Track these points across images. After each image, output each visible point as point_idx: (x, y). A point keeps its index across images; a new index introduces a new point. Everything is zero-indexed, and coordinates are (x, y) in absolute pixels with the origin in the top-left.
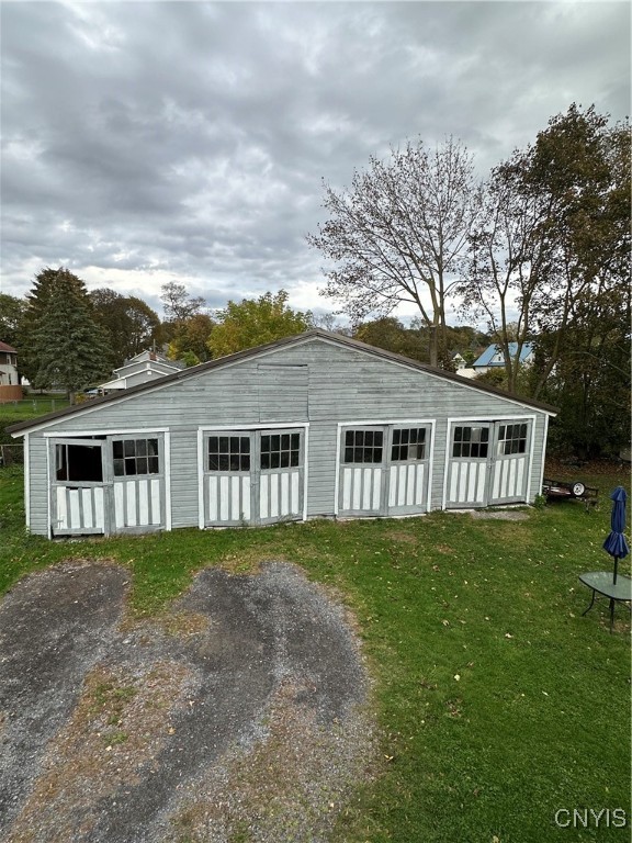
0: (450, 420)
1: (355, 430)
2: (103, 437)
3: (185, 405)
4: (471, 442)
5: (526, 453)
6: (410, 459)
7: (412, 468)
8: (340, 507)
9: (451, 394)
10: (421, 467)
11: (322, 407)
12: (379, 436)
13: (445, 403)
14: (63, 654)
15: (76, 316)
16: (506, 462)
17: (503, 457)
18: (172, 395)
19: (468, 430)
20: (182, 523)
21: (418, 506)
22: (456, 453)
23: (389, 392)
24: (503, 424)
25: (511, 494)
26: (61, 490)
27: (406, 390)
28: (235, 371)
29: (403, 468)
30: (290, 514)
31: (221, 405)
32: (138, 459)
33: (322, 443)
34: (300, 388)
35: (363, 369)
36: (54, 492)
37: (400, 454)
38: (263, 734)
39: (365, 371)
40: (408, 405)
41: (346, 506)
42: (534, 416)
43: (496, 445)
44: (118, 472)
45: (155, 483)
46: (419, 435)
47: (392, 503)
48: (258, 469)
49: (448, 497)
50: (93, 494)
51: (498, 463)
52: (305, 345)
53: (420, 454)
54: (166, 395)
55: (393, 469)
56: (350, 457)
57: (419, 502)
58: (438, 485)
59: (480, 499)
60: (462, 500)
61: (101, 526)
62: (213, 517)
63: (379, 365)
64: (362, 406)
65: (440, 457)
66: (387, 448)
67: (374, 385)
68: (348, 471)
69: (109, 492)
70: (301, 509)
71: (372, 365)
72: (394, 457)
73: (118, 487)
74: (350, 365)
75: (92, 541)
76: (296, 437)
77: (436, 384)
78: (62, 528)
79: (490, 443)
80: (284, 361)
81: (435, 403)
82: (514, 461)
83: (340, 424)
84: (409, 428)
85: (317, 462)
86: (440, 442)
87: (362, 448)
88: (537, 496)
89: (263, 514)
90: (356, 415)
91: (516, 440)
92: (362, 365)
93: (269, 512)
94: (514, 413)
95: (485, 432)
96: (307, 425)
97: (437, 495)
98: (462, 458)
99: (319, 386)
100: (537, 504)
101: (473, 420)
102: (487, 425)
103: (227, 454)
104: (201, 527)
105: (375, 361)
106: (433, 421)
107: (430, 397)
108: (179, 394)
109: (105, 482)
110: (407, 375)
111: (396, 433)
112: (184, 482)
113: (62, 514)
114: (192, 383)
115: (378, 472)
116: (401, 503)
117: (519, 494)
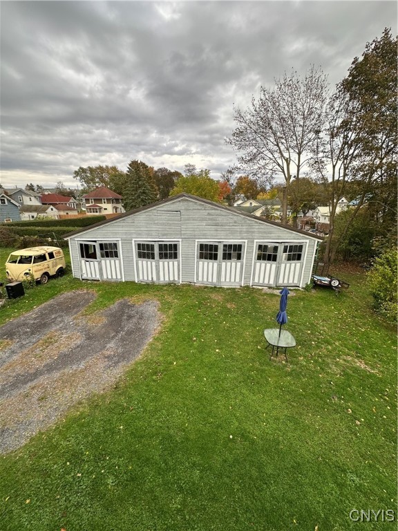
0: (255, 241)
1: (204, 243)
2: (95, 241)
3: (126, 229)
4: (267, 253)
5: (301, 261)
6: (232, 260)
7: (234, 264)
8: (197, 279)
9: (257, 227)
10: (239, 264)
11: (187, 232)
12: (216, 248)
13: (253, 232)
14: (49, 324)
15: (140, 183)
16: (288, 265)
17: (286, 262)
18: (121, 224)
19: (266, 247)
20: (129, 279)
21: (237, 283)
22: (259, 258)
23: (222, 225)
24: (286, 244)
25: (291, 281)
26: (83, 262)
27: (231, 224)
28: (147, 214)
29: (229, 264)
30: (174, 280)
31: (142, 229)
32: (110, 251)
33: (188, 250)
34: (176, 222)
35: (209, 213)
36: (81, 262)
37: (227, 256)
38: (82, 366)
39: (209, 214)
40: (233, 232)
41: (200, 279)
42: (308, 241)
43: (282, 255)
44: (102, 256)
45: (117, 262)
46: (238, 248)
47: (223, 279)
48: (158, 259)
49: (254, 279)
50: (94, 264)
51: (283, 265)
52: (180, 201)
53: (239, 257)
54: (119, 224)
55: (224, 264)
56: (202, 256)
57: (237, 280)
58: (248, 273)
59: (272, 282)
60: (261, 281)
61: (98, 277)
62: (141, 278)
63: (217, 211)
64: (208, 232)
65: (249, 260)
66: (220, 253)
67: (214, 222)
68: (201, 263)
69: (100, 263)
70: (179, 278)
71: (213, 211)
72: (224, 258)
73: (103, 262)
74: (201, 211)
75: (96, 282)
76: (175, 246)
77: (248, 222)
78: (85, 276)
79: (278, 254)
80: (169, 209)
81: (247, 232)
82: (293, 265)
83: (197, 240)
84: (233, 244)
85: (186, 257)
86: (249, 252)
87: (208, 252)
88: (307, 284)
89: (162, 279)
90: (205, 236)
91: (295, 253)
92: (208, 211)
93: (164, 278)
94: (295, 239)
95: (276, 249)
96: (180, 240)
97: (247, 278)
98: (262, 261)
99: (188, 222)
100: (307, 288)
101: (269, 241)
102: (277, 245)
103: (145, 251)
104: (136, 282)
105: (215, 209)
106: (246, 241)
107: (244, 228)
108: (124, 224)
109: (98, 260)
110: (232, 217)
111: (225, 246)
112: (128, 263)
113: (84, 271)
114: (129, 219)
115: (216, 265)
116: (228, 280)
117: (296, 282)
